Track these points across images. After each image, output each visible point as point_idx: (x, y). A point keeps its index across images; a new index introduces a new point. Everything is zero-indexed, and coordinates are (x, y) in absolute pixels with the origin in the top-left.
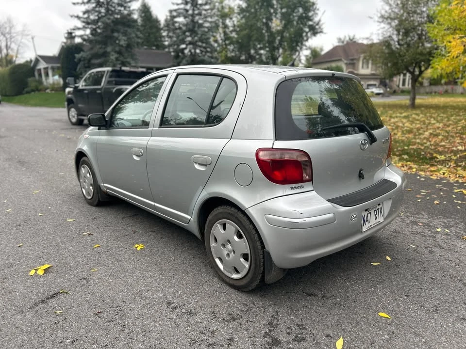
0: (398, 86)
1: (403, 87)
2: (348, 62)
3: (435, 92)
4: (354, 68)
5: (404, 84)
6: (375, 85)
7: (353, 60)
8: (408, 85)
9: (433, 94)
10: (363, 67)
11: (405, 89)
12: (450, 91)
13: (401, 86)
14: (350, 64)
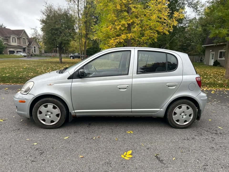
0: (33, 52)
1: (35, 53)
2: (4, 38)
3: (49, 56)
4: (8, 42)
5: (35, 52)
6: (21, 51)
7: (6, 37)
8: (37, 52)
9: (48, 57)
10: (13, 42)
11: (36, 54)
12: (55, 56)
13: (34, 53)
14: (5, 39)
